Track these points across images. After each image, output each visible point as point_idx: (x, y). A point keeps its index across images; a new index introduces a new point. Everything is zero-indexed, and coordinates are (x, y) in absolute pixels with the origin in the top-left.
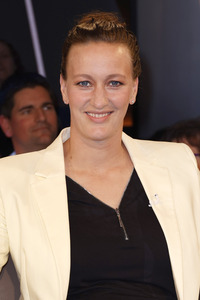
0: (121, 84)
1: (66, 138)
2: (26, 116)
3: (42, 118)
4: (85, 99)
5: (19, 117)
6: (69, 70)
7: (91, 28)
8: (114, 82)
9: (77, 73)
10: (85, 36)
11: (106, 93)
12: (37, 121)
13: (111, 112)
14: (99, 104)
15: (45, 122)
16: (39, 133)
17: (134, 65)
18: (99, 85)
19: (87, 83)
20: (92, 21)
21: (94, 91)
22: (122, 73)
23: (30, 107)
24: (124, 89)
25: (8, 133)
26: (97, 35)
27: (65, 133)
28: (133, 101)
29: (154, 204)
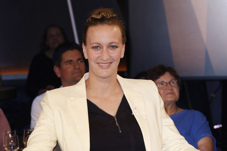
0: (116, 47)
1: (87, 78)
2: (68, 66)
3: (77, 67)
4: (97, 56)
5: (65, 66)
6: (88, 40)
7: (99, 17)
8: (113, 46)
9: (92, 42)
10: (96, 22)
11: (108, 52)
12: (75, 68)
13: (111, 63)
14: (105, 59)
15: (79, 69)
16: (76, 75)
17: (123, 36)
18: (105, 48)
19: (98, 47)
20: (99, 13)
21: (102, 51)
22: (117, 41)
23: (71, 61)
24: (118, 50)
25: (59, 75)
26: (103, 21)
27: (86, 76)
28: (122, 56)
29: (135, 113)
